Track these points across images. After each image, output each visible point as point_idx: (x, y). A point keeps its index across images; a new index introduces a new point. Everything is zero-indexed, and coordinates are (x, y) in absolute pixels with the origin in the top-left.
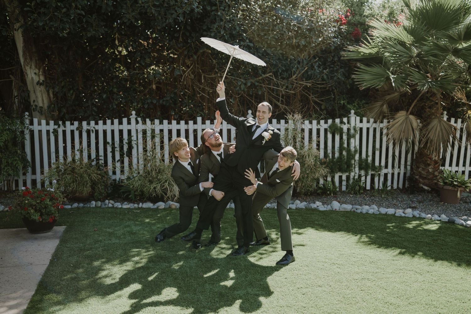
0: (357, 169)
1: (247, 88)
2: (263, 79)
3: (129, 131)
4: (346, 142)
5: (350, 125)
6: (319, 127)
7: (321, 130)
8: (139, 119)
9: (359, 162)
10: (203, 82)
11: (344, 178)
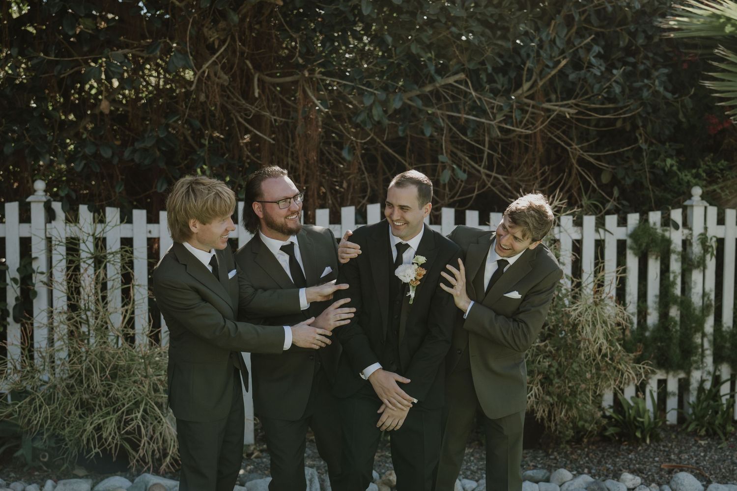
0: (709, 360)
1: (390, 117)
2: (437, 94)
3: (25, 244)
4: (679, 281)
5: (691, 229)
6: (602, 234)
7: (607, 245)
8: (57, 206)
9: (715, 339)
10: (257, 95)
11: (672, 386)
